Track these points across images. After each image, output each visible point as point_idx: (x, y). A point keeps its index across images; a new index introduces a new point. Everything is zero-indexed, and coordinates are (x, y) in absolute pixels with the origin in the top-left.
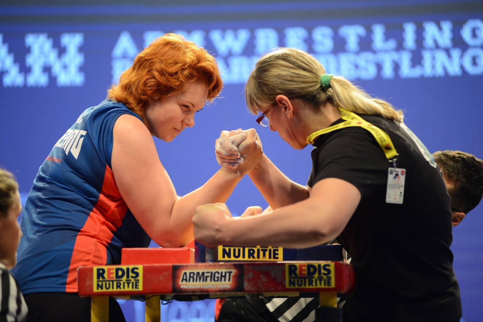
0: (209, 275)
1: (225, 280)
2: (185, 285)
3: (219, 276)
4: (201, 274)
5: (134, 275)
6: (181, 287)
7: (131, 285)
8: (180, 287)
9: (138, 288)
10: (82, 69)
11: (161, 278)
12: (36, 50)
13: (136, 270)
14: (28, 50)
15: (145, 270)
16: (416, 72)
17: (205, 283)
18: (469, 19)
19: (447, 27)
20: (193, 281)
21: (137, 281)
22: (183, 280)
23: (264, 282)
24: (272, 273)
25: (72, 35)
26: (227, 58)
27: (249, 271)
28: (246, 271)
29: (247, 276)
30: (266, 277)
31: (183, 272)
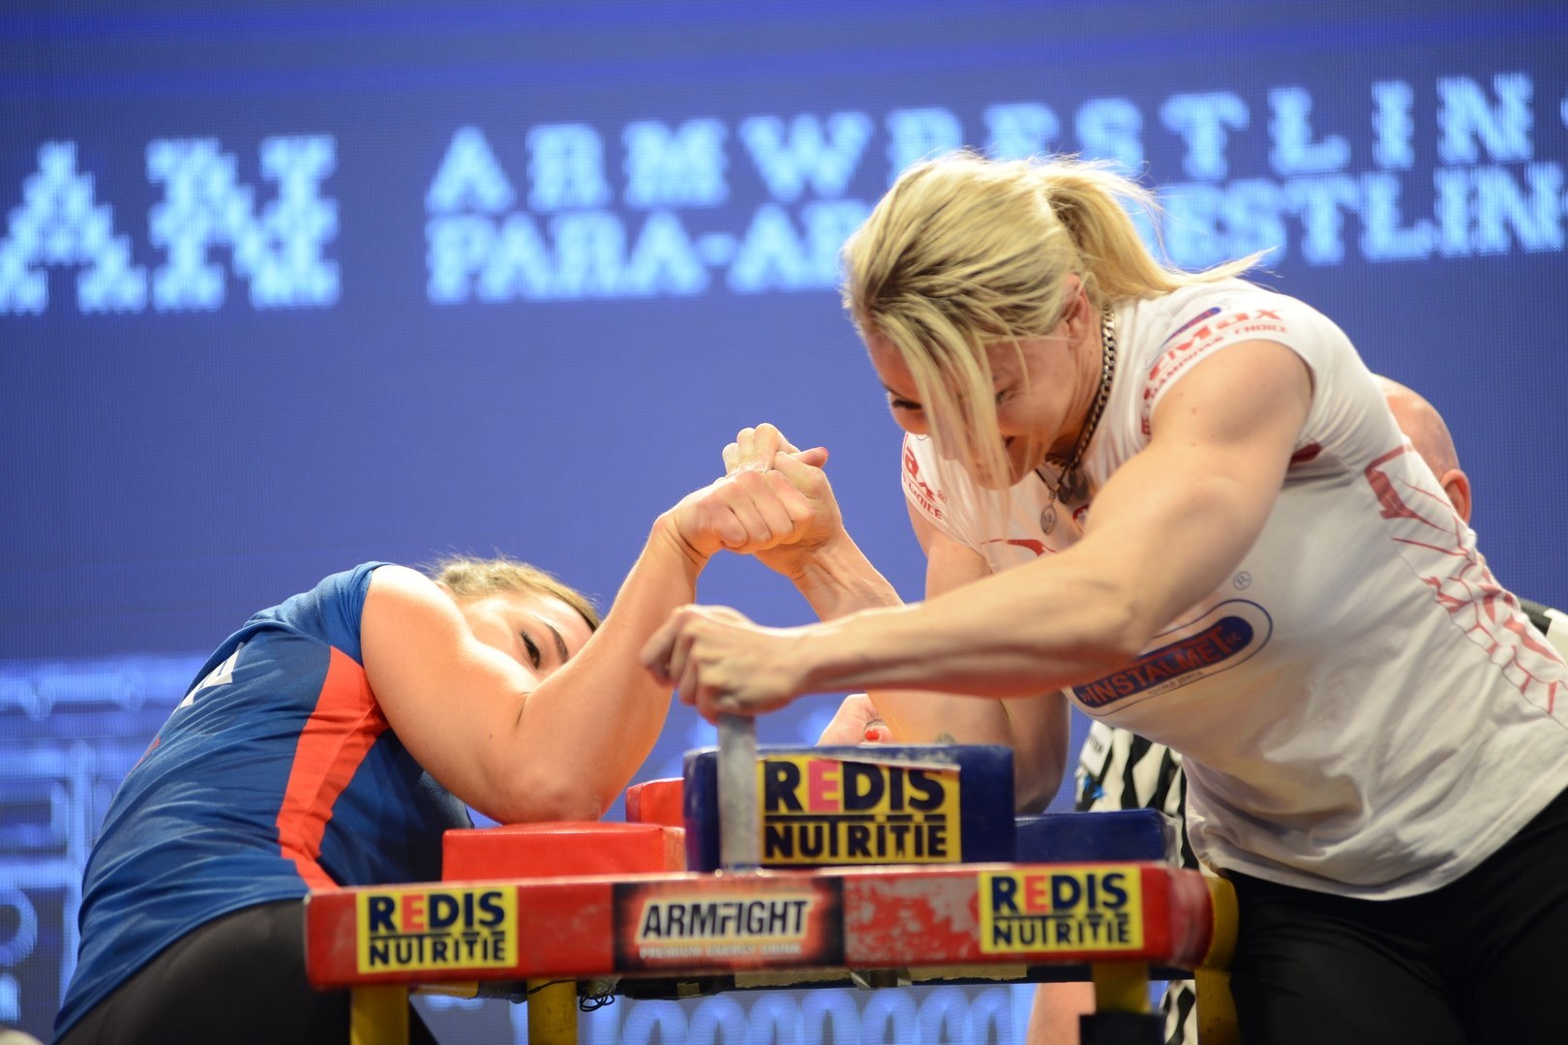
0: (732, 912)
1: (784, 928)
2: (654, 946)
3: (766, 915)
4: (704, 909)
5: (489, 917)
6: (644, 953)
7: (478, 949)
8: (638, 953)
9: (503, 959)
10: (331, 251)
11: (576, 923)
12: (181, 192)
13: (494, 902)
14: (156, 194)
15: (525, 897)
16: (1417, 242)
17: (718, 939)
19: (1514, 91)
20: (681, 932)
21: (498, 937)
22: (648, 929)
23: (912, 935)
24: (938, 904)
25: (298, 141)
26: (799, 208)
27: (861, 898)
28: (851, 900)
29: (855, 914)
30: (917, 917)
31: (648, 903)
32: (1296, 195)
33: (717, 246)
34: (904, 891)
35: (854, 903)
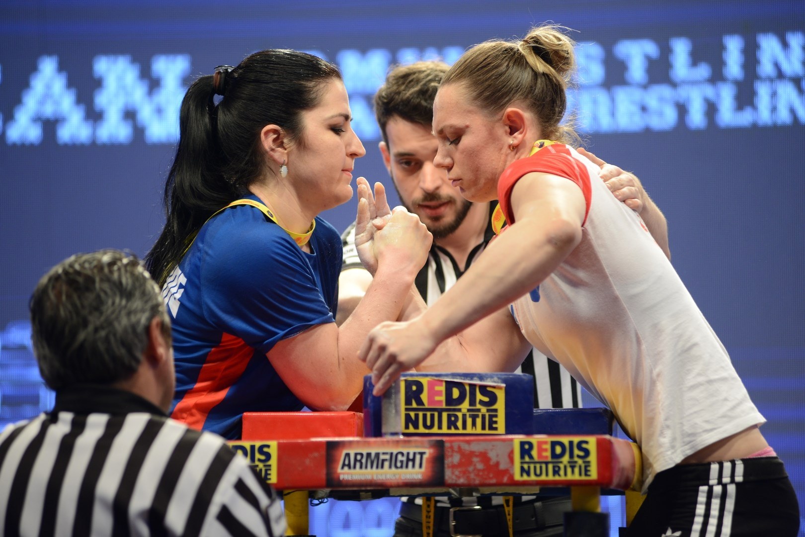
0: (388, 457)
1: (413, 466)
2: (348, 474)
3: (404, 459)
4: (373, 455)
5: (263, 457)
6: (341, 477)
8: (339, 477)
9: (270, 479)
11: (307, 462)
12: (111, 83)
13: (265, 450)
14: (98, 83)
15: (281, 447)
16: (745, 118)
17: (380, 470)
19: (797, 42)
20: (361, 467)
21: (268, 468)
22: (344, 465)
23: (479, 470)
24: (492, 455)
25: (171, 57)
27: (453, 451)
28: (448, 452)
29: (450, 459)
30: (482, 461)
31: (345, 452)
32: (683, 93)
34: (476, 447)
35: (450, 454)
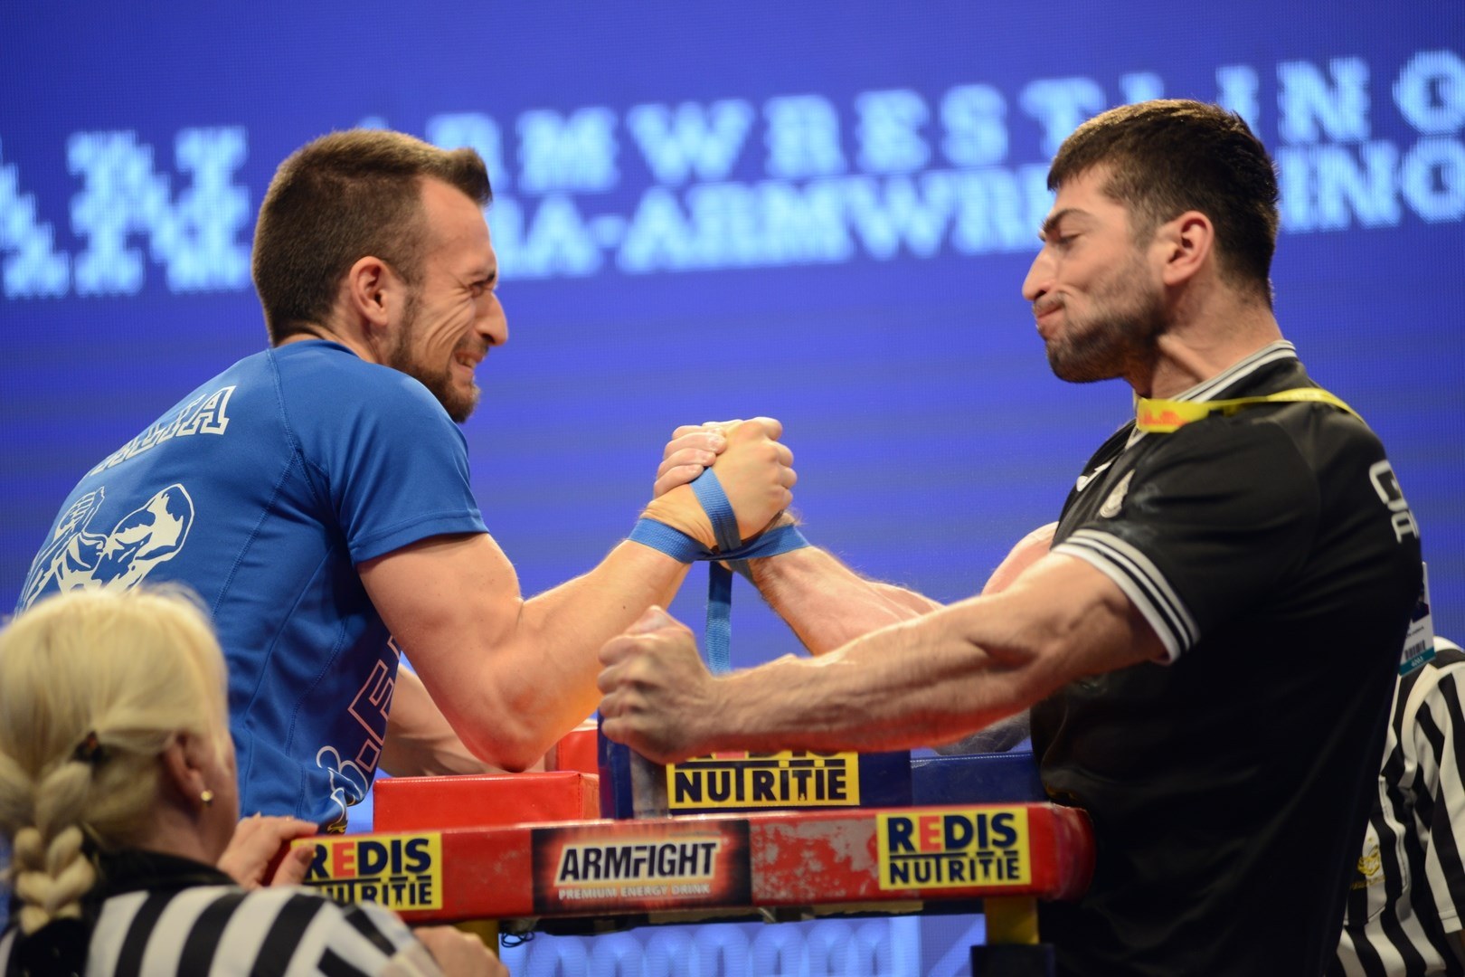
1: (694, 871)
2: (574, 888)
3: (677, 857)
4: (619, 852)
5: (415, 863)
6: (561, 895)
7: (406, 893)
8: (558, 896)
9: (429, 902)
10: (243, 236)
11: (498, 868)
12: (101, 182)
13: (420, 848)
14: (76, 184)
15: (449, 845)
17: (632, 880)
18: (1418, 51)
19: (1351, 75)
20: (597, 875)
21: (425, 882)
22: (565, 872)
23: (814, 874)
24: (837, 845)
25: (210, 132)
26: (685, 189)
27: (765, 840)
28: (757, 843)
29: (760, 855)
30: (818, 857)
31: (566, 847)
33: (608, 228)
34: (809, 832)
35: (760, 845)
